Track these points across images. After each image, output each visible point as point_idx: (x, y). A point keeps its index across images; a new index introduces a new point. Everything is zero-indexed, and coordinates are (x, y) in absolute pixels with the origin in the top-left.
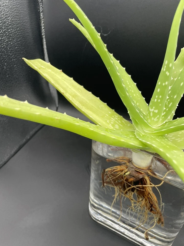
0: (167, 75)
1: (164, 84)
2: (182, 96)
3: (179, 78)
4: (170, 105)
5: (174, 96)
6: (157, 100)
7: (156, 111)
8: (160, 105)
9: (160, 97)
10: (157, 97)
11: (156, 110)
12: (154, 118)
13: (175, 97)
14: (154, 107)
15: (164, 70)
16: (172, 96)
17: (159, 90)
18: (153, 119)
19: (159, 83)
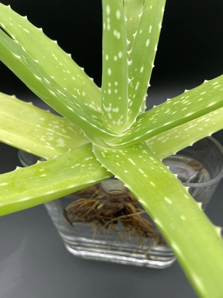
0: (116, 37)
1: (116, 58)
2: (153, 66)
3: (141, 31)
4: (137, 88)
5: (140, 69)
6: (113, 92)
7: (117, 110)
8: (120, 98)
9: (116, 83)
10: (110, 85)
11: (115, 108)
12: (117, 121)
13: (142, 69)
14: (110, 105)
15: (109, 27)
16: (136, 70)
17: (110, 72)
18: (114, 122)
19: (106, 57)
